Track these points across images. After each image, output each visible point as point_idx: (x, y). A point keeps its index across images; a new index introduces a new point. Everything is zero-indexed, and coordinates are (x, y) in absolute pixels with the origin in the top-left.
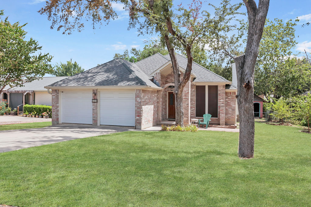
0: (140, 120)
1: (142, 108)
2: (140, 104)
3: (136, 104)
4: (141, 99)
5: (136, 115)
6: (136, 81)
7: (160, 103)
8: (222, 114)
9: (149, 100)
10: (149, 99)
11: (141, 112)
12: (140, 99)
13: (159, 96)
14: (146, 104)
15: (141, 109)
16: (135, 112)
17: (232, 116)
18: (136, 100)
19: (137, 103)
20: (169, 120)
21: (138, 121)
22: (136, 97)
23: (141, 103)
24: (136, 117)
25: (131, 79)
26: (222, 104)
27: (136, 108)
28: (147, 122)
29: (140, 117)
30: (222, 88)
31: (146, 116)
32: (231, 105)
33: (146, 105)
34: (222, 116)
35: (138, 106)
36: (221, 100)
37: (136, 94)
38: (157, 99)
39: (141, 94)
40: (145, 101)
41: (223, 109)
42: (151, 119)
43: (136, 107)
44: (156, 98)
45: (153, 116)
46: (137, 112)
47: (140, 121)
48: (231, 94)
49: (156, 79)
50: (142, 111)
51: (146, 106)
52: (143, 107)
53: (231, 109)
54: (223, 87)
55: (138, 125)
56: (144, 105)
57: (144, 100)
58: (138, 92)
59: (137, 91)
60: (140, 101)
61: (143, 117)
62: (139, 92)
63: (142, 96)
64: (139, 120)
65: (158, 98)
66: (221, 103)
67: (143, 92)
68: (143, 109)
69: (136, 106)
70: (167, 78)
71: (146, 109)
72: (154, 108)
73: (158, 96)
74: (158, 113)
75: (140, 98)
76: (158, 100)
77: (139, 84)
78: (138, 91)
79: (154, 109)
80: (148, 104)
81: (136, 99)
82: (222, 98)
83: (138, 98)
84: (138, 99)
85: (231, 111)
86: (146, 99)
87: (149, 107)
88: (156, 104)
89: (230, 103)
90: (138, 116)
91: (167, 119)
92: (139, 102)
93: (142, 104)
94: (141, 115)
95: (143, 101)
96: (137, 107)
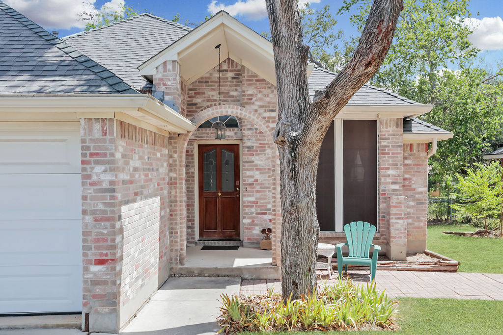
0: (114, 283)
1: (120, 218)
2: (112, 197)
3: (84, 198)
4: (113, 169)
5: (85, 255)
6: (85, 77)
7: (181, 188)
8: (399, 218)
9: (146, 175)
10: (144, 170)
11: (118, 239)
12: (111, 170)
13: (176, 156)
14: (136, 194)
15: (118, 225)
16: (84, 241)
17: (416, 224)
18: (89, 177)
19: (91, 191)
20: (205, 248)
21: (98, 290)
22: (83, 162)
23: (113, 191)
24: (86, 269)
25: (53, 65)
26: (393, 183)
27: (89, 219)
28: (140, 282)
29: (114, 269)
30: (392, 129)
31: (136, 255)
32: (413, 186)
33: (134, 201)
34: (398, 226)
35: (101, 207)
36: (390, 172)
37: (83, 141)
38: (171, 170)
39: (112, 141)
40: (131, 182)
41: (400, 203)
42: (152, 260)
43: (84, 212)
44: (165, 164)
45: (158, 244)
46: (97, 240)
47: (109, 289)
48: (415, 151)
49: (163, 88)
50: (121, 231)
51: (136, 205)
52: (124, 209)
53: (414, 200)
54: (397, 127)
55: (99, 309)
56: (127, 202)
57: (127, 178)
58: (97, 134)
59: (91, 130)
60: (112, 183)
61: (124, 261)
62: (105, 134)
63: (118, 155)
64: (105, 283)
65: (171, 165)
66: (389, 180)
67: (123, 136)
68: (126, 221)
69: (88, 208)
70: (192, 93)
71: (137, 217)
72: (161, 209)
73: (171, 157)
74: (172, 229)
75: (108, 162)
76: (173, 175)
77: (103, 89)
78: (97, 127)
79: (163, 213)
80: (142, 193)
81: (84, 170)
82: (394, 165)
83: (97, 163)
84: (99, 169)
85: (413, 207)
86: (136, 169)
87: (147, 208)
88: (165, 192)
89: (410, 179)
90: (101, 262)
91: (196, 243)
92: (105, 185)
93: (119, 196)
94: (118, 255)
95: (124, 182)
96: (93, 212)
